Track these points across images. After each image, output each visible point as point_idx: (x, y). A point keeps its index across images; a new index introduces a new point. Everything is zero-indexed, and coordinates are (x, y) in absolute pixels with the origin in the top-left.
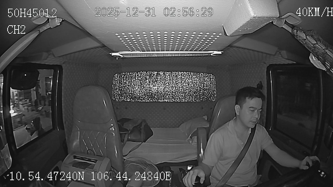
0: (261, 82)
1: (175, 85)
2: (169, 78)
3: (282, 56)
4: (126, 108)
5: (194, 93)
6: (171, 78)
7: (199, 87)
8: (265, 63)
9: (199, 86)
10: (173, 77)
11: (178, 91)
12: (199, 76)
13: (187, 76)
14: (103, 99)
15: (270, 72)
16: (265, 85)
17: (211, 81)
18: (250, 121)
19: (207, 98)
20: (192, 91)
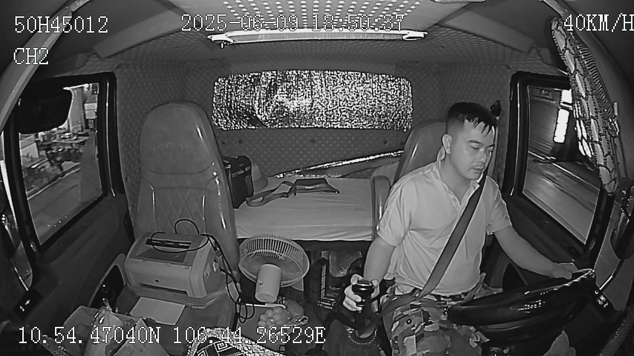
0: (498, 101)
1: (332, 95)
2: (320, 84)
3: (542, 60)
4: (240, 142)
5: (369, 112)
6: (323, 83)
7: (378, 101)
8: (509, 68)
9: (378, 98)
10: (327, 81)
11: (337, 108)
12: (378, 80)
13: (355, 79)
14: (197, 126)
15: (518, 85)
16: (506, 109)
17: (400, 89)
18: (472, 168)
19: (393, 122)
20: (364, 108)
